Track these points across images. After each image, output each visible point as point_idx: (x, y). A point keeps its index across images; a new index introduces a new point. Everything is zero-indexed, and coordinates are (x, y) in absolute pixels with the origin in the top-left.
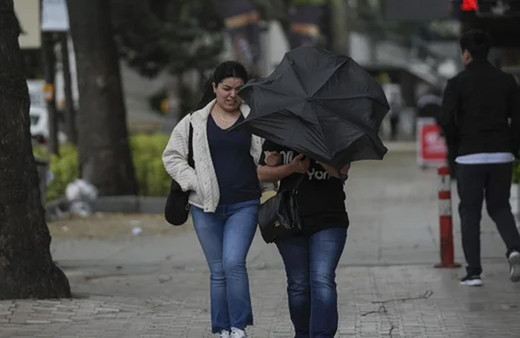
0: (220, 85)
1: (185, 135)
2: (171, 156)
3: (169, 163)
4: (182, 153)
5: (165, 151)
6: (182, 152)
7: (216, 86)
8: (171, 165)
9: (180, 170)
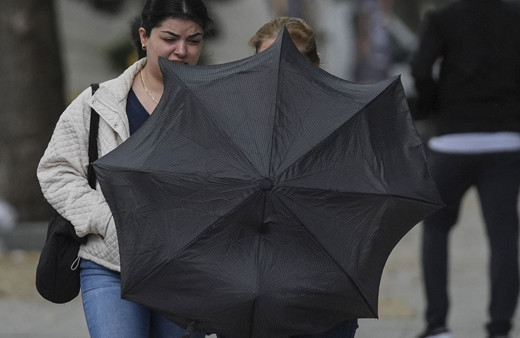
0: (155, 33)
1: (83, 129)
2: (56, 170)
3: (52, 182)
4: (77, 164)
5: (43, 160)
6: (75, 161)
7: (148, 35)
8: (53, 187)
9: (72, 194)
